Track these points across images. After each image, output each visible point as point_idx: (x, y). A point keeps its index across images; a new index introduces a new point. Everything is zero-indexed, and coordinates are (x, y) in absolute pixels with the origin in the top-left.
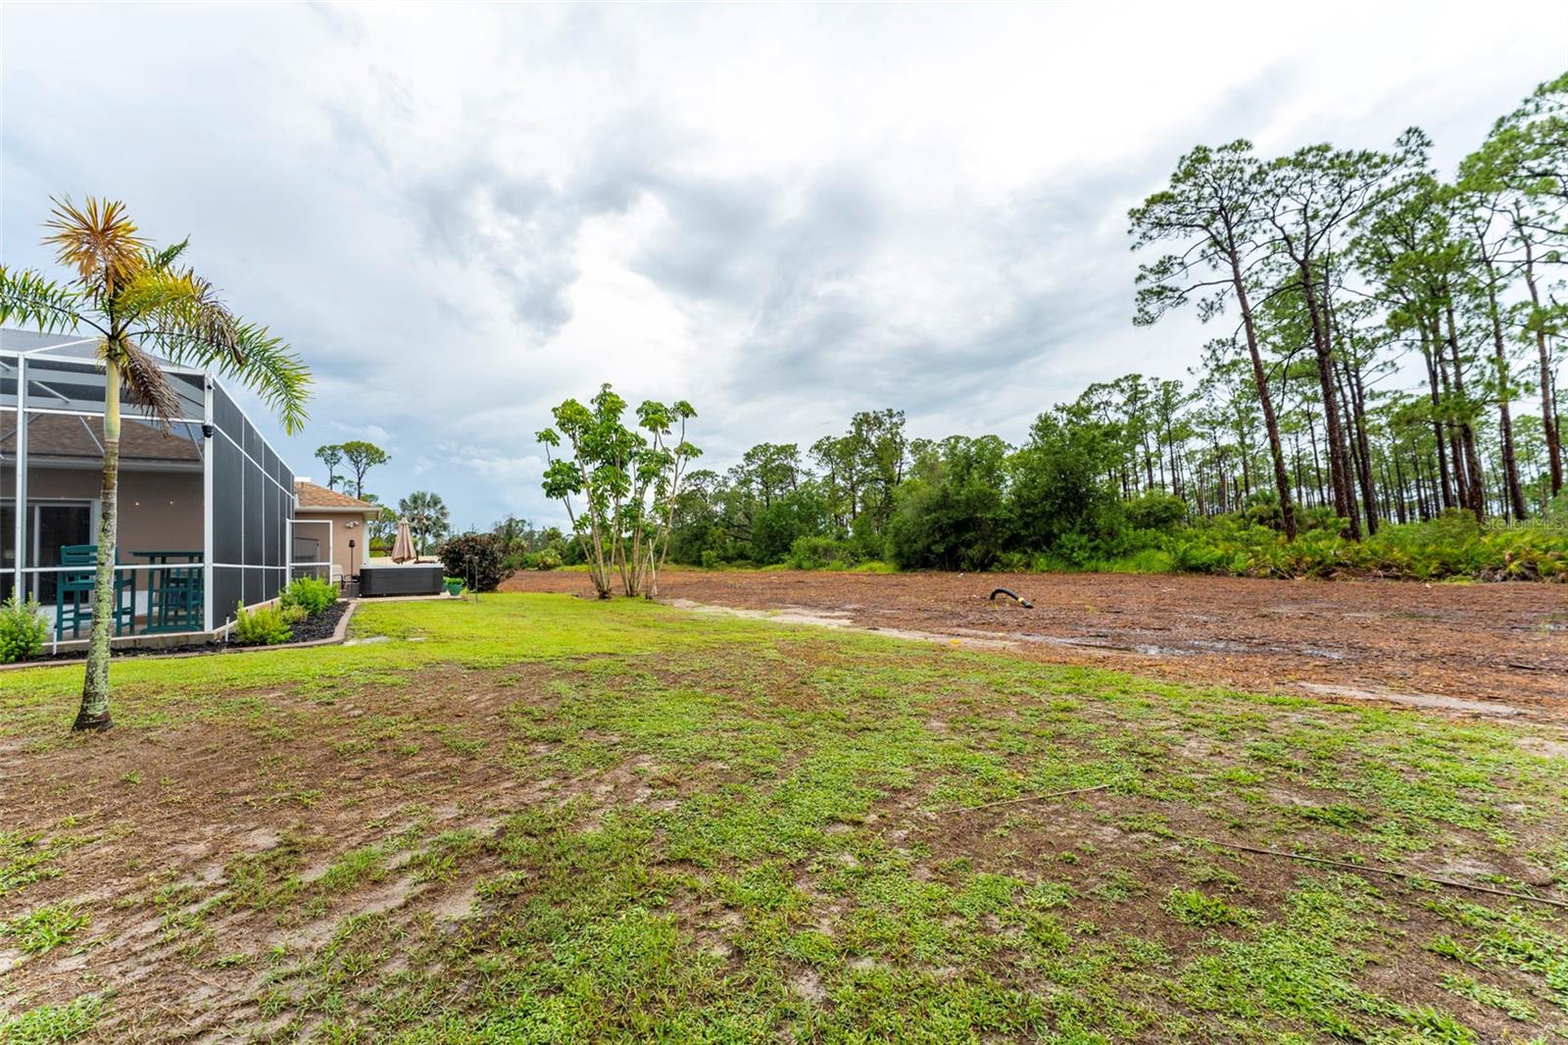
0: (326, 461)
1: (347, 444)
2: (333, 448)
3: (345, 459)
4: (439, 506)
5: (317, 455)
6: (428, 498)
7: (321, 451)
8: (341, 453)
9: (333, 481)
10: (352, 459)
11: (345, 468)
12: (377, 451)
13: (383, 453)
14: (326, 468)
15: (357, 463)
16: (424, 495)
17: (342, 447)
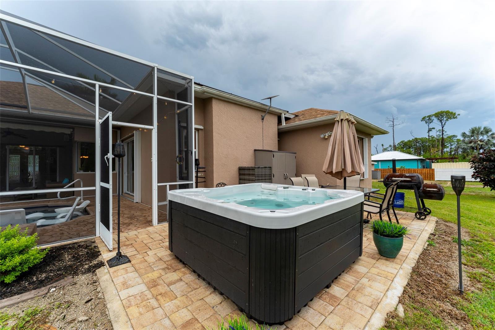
0: (426, 122)
1: (436, 114)
2: (429, 117)
3: (435, 120)
4: (490, 133)
5: (422, 121)
6: (482, 129)
7: (424, 119)
8: (433, 118)
9: (430, 130)
10: (438, 119)
11: (436, 124)
12: (452, 113)
13: (455, 113)
14: (426, 125)
15: (441, 121)
16: (479, 128)
17: (434, 115)
